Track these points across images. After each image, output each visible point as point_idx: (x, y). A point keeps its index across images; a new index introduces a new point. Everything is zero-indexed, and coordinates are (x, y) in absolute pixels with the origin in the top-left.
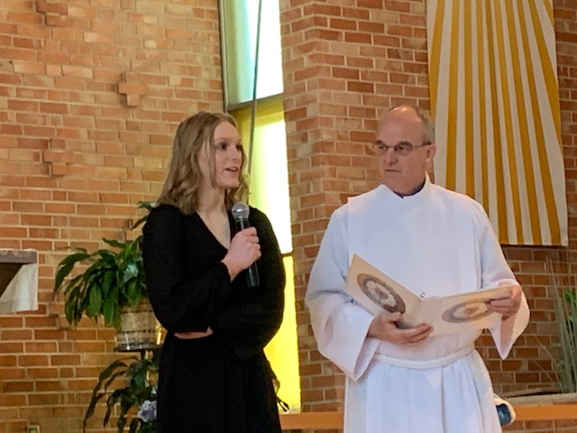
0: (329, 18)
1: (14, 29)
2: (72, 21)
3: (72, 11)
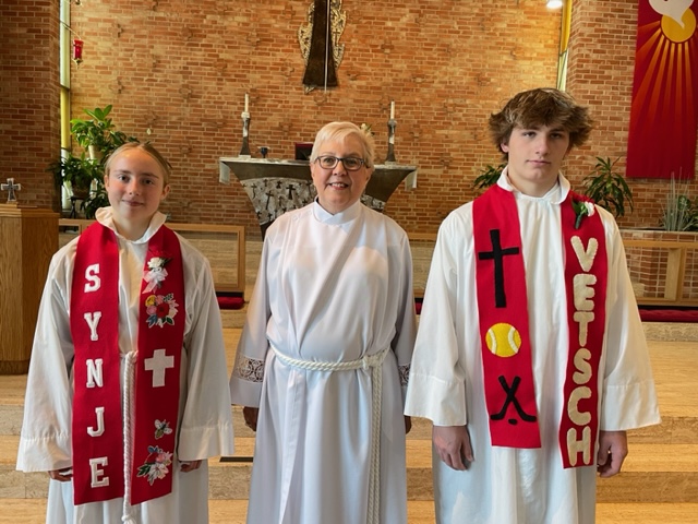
0: (583, 75)
1: (468, 88)
2: (492, 84)
3: (492, 80)
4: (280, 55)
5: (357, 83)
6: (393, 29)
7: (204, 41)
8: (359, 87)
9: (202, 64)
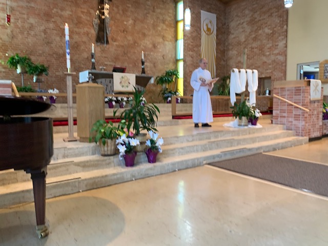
1: (151, 49)
2: (158, 48)
4: (86, 29)
5: (115, 43)
6: (126, 25)
7: (53, 20)
8: (116, 45)
9: (53, 29)
